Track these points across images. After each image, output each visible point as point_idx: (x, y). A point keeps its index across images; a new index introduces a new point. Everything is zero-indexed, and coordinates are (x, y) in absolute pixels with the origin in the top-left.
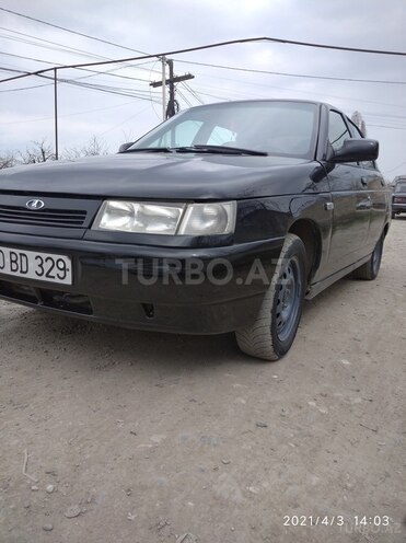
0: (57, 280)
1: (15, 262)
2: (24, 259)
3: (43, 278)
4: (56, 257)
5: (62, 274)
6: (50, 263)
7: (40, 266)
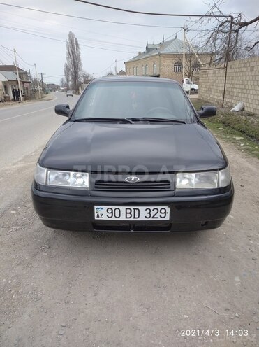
0: (160, 219)
1: (130, 213)
2: (137, 211)
3: (151, 219)
4: (159, 208)
5: (163, 215)
6: (156, 211)
7: (149, 213)
